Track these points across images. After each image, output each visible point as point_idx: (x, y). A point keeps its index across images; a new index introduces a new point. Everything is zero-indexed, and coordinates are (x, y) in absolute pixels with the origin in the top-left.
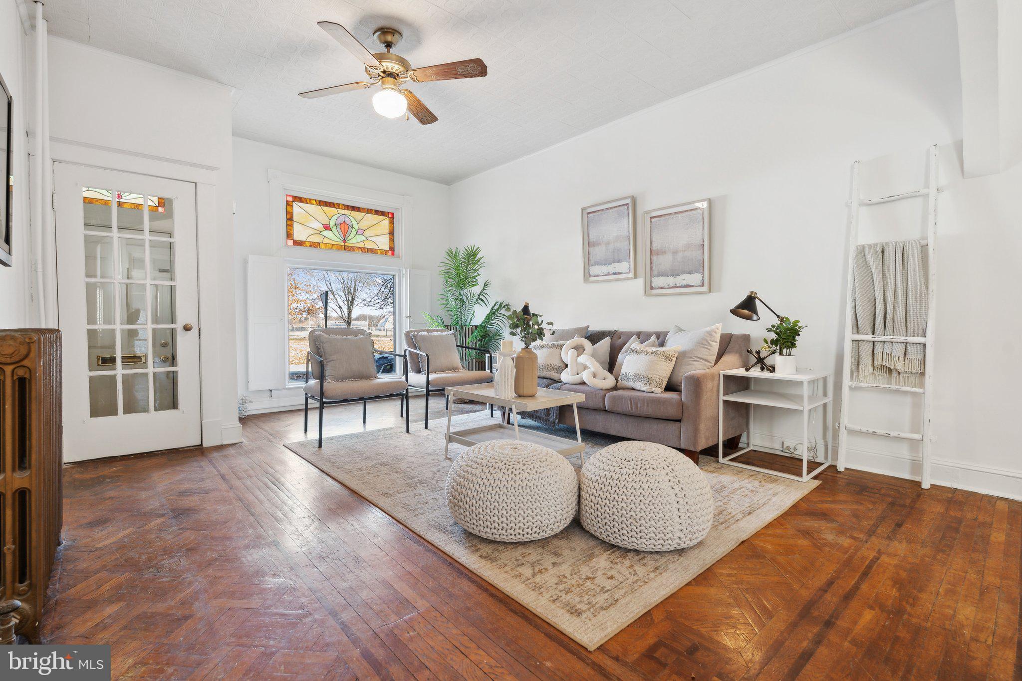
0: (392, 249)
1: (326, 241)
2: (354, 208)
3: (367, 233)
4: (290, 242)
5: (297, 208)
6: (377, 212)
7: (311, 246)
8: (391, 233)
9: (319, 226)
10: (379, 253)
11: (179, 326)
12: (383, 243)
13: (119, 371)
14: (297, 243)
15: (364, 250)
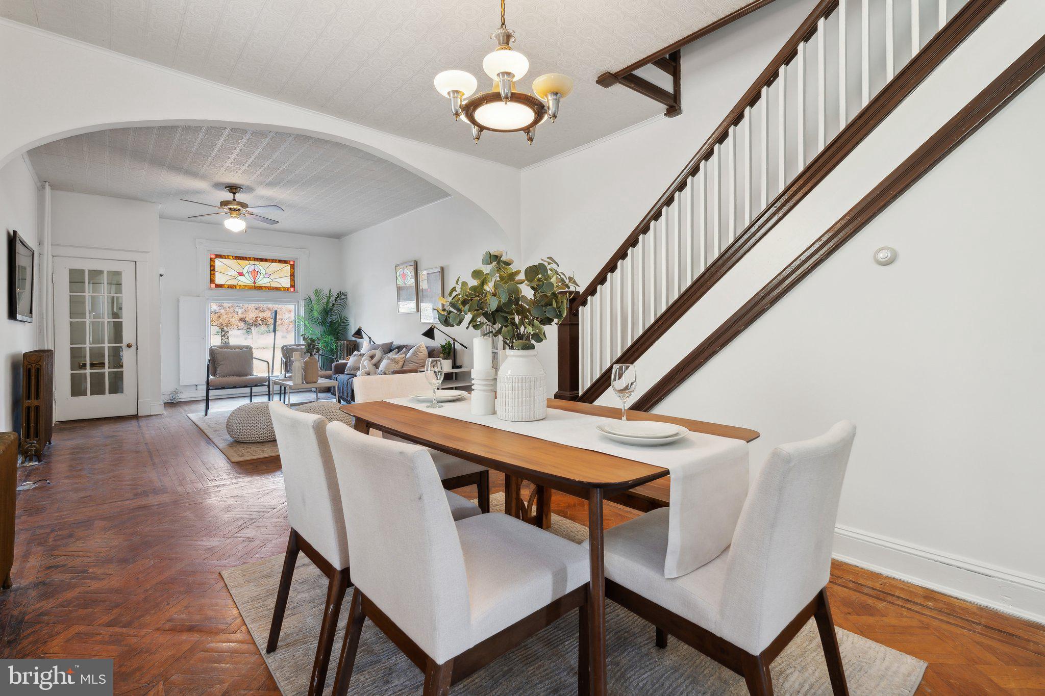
0: (293, 286)
1: (240, 283)
2: (262, 260)
3: (272, 277)
4: (213, 286)
5: (218, 263)
6: (280, 261)
7: (228, 287)
8: (292, 275)
9: (235, 274)
10: (283, 290)
11: (124, 345)
12: (286, 282)
13: (88, 371)
14: (218, 286)
15: (270, 289)
